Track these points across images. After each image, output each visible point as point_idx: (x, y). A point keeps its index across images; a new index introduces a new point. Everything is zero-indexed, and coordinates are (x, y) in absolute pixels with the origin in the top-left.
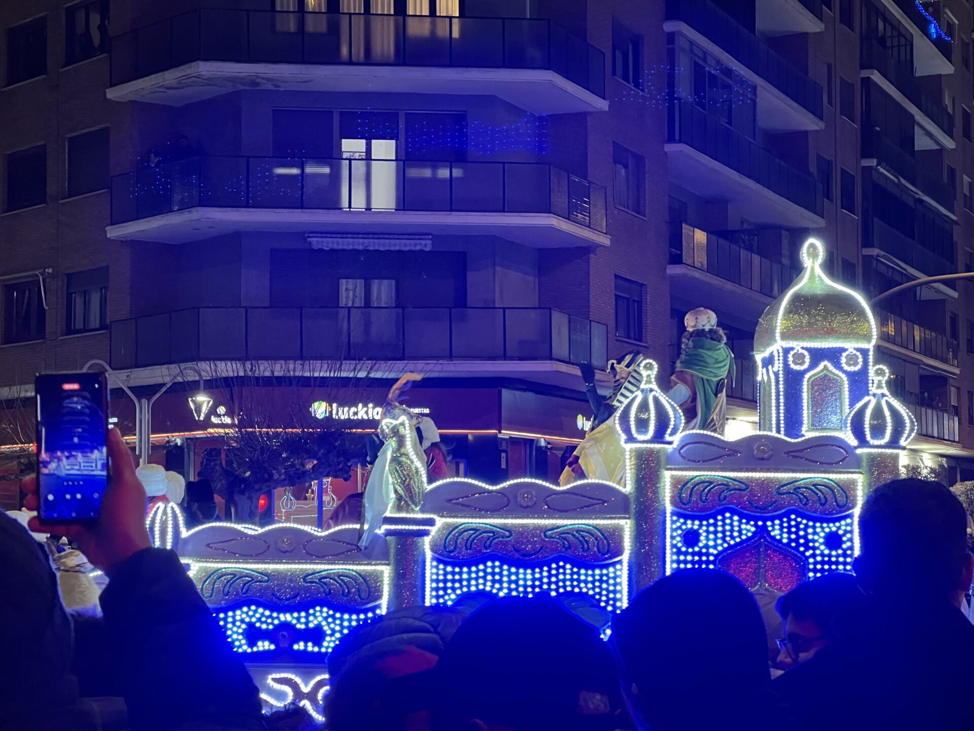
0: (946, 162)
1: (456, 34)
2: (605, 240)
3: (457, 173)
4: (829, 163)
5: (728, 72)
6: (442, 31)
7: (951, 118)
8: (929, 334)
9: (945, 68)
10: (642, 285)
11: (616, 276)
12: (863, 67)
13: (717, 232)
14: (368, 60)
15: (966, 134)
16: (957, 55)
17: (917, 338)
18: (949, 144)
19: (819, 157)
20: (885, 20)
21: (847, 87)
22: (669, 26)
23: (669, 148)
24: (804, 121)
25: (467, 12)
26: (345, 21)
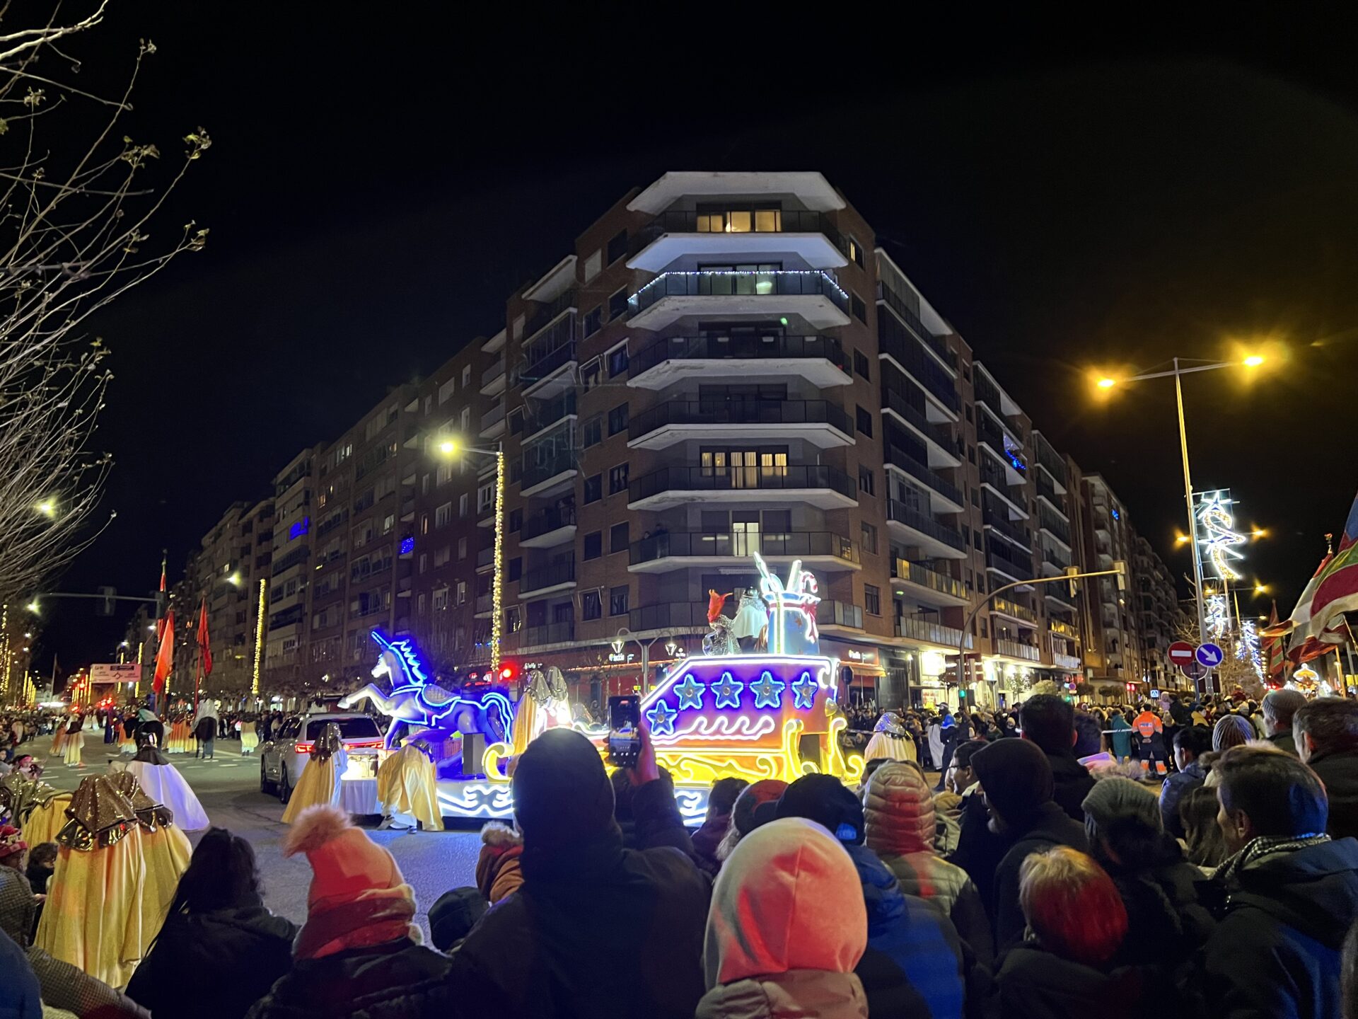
0: (1026, 525)
1: (785, 473)
2: (859, 567)
3: (787, 537)
4: (968, 528)
5: (916, 486)
6: (779, 472)
7: (1026, 505)
8: (1022, 609)
9: (1022, 481)
10: (878, 588)
11: (866, 584)
12: (982, 482)
13: (915, 561)
14: (745, 487)
15: (1034, 511)
16: (1028, 475)
17: (1016, 610)
18: (1027, 517)
19: (963, 526)
20: (991, 460)
21: (974, 492)
22: (888, 466)
23: (889, 522)
24: (956, 509)
25: (790, 464)
26: (733, 470)
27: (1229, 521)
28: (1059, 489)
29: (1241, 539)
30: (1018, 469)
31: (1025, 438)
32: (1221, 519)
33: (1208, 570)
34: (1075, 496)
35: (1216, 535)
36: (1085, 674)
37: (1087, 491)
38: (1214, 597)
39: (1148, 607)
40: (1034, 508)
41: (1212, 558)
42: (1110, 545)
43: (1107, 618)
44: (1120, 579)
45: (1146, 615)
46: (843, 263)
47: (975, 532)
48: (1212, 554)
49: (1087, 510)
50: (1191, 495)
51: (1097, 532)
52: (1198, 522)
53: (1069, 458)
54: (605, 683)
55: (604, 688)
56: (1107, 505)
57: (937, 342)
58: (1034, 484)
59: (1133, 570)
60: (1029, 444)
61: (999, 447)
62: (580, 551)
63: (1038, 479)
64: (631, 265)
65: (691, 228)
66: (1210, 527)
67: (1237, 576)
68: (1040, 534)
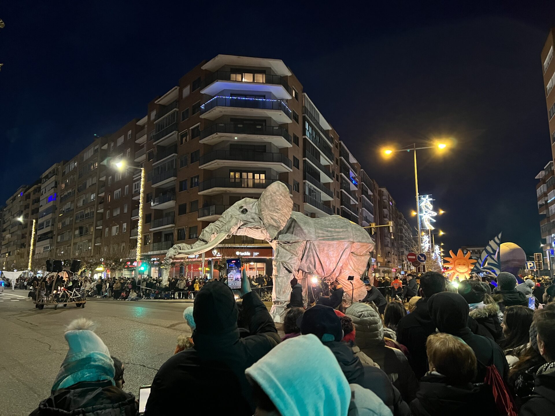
0: (357, 206)
1: (264, 182)
4: (335, 206)
5: (315, 190)
6: (261, 182)
7: (357, 198)
9: (356, 189)
12: (341, 189)
14: (248, 187)
15: (360, 201)
16: (358, 187)
18: (357, 203)
19: (333, 206)
20: (345, 180)
21: (338, 193)
22: (304, 181)
23: (304, 204)
24: (330, 199)
25: (266, 178)
26: (243, 180)
27: (431, 207)
28: (370, 193)
29: (435, 214)
30: (355, 184)
31: (358, 172)
32: (428, 206)
33: (422, 226)
34: (376, 196)
35: (426, 212)
36: (377, 265)
37: (381, 194)
38: (425, 236)
39: (402, 240)
40: (361, 200)
41: (425, 221)
42: (389, 215)
43: (386, 244)
44: (391, 228)
45: (401, 242)
46: (289, 97)
47: (337, 208)
48: (424, 220)
49: (381, 202)
50: (418, 196)
51: (384, 210)
52: (420, 207)
53: (374, 181)
54: (186, 267)
55: (185, 269)
56: (388, 199)
57: (326, 133)
58: (361, 191)
59: (396, 225)
60: (359, 175)
61: (348, 176)
62: (177, 212)
63: (362, 188)
64: (203, 92)
65: (228, 79)
66: (424, 209)
67: (433, 228)
68: (362, 209)
